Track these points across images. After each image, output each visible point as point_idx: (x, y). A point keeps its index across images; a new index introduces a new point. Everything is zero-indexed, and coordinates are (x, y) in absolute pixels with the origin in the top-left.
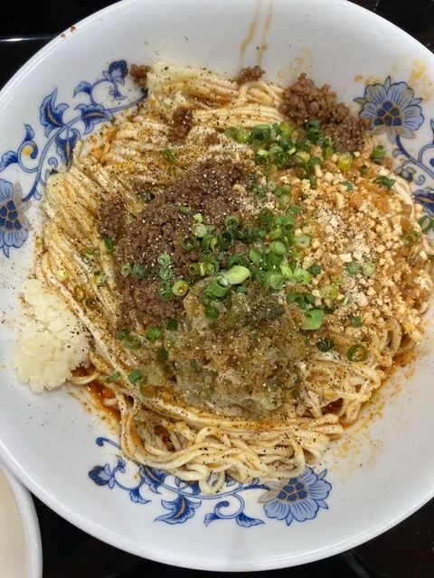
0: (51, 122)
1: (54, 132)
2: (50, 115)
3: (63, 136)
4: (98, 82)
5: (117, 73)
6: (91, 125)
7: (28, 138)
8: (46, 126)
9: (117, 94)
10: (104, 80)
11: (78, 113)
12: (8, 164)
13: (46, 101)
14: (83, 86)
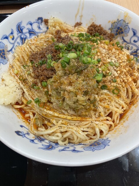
0: (19, 31)
1: (20, 34)
2: (19, 29)
3: (22, 36)
4: (34, 23)
5: (40, 21)
6: (31, 36)
7: (12, 33)
8: (18, 31)
9: (39, 28)
10: (36, 22)
11: (28, 31)
12: (5, 38)
13: (19, 24)
14: (30, 22)
